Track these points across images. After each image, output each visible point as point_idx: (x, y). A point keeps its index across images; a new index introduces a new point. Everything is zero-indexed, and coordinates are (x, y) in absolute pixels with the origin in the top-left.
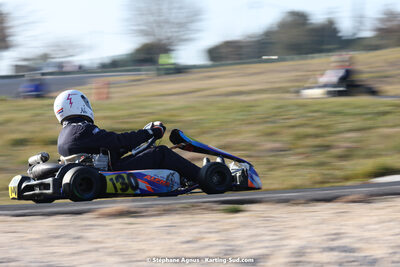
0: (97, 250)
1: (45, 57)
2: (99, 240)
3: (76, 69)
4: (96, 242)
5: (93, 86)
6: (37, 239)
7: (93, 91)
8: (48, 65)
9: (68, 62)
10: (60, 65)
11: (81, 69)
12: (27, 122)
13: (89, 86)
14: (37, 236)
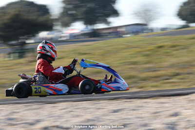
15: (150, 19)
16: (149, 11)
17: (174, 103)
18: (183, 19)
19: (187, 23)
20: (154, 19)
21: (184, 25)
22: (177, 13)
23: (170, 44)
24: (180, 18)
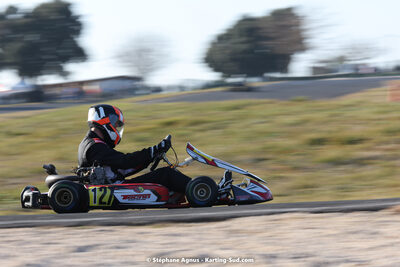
0: (392, 245)
1: (341, 59)
2: (395, 235)
3: (372, 71)
4: (392, 237)
5: (389, 88)
6: (335, 235)
7: (388, 93)
8: (344, 68)
9: (364, 65)
10: (356, 67)
11: (377, 72)
12: (325, 123)
13: (383, 88)
14: (335, 232)
15: (150, 67)
16: (147, 51)
17: (197, 236)
18: (217, 69)
19: (223, 76)
20: (158, 68)
21: (217, 82)
22: (205, 56)
23: (190, 117)
24: (211, 66)
